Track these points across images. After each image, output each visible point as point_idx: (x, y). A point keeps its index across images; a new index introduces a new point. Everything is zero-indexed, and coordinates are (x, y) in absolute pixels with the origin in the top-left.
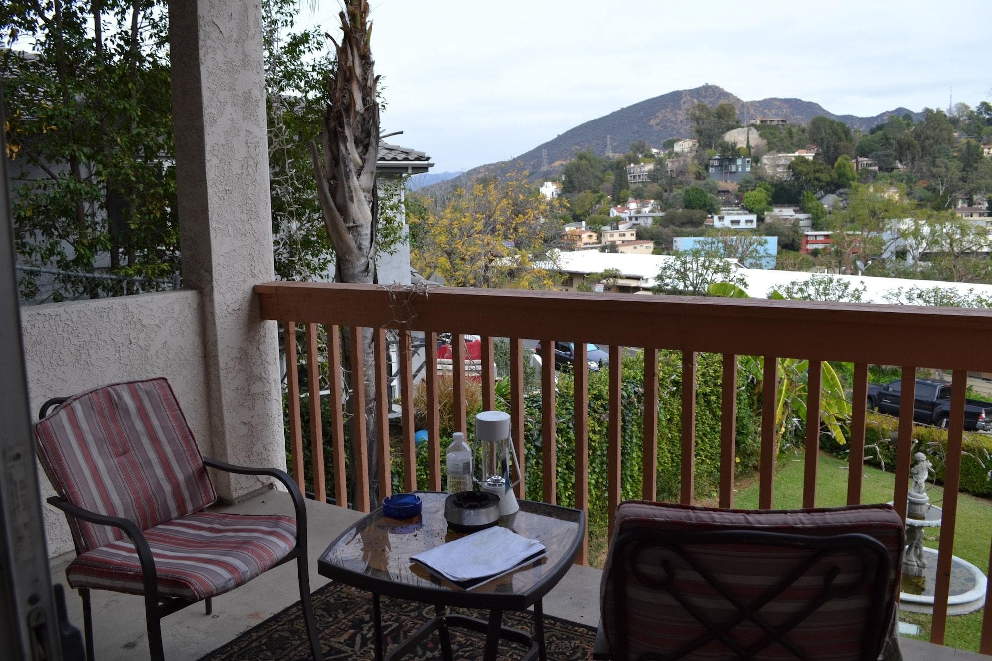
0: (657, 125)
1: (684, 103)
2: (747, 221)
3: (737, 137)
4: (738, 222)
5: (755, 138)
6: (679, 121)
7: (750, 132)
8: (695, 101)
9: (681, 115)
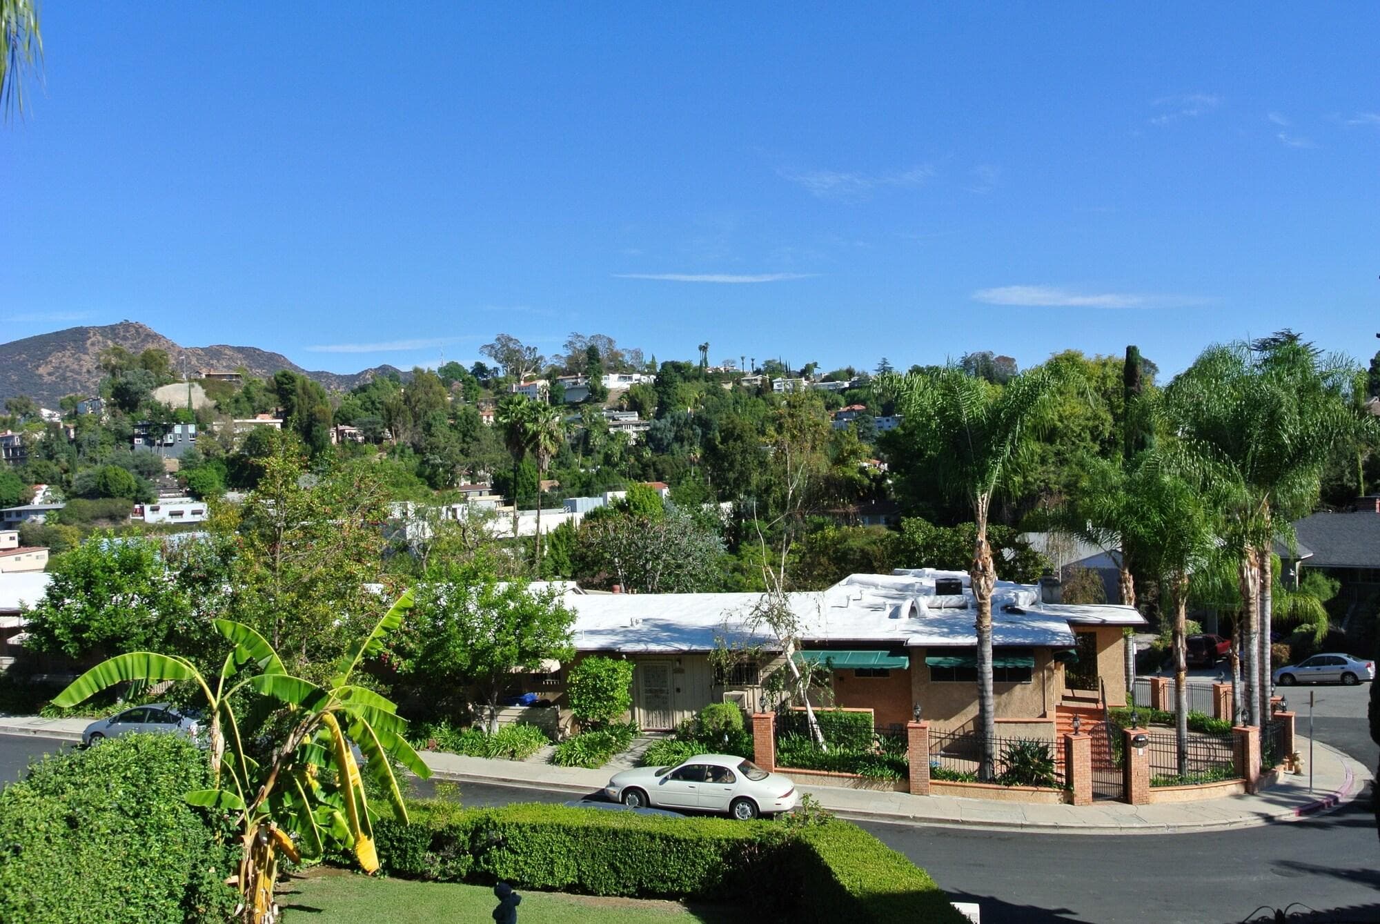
0: (50, 374)
1: (93, 344)
2: (194, 513)
3: (172, 395)
4: (180, 514)
5: (199, 398)
6: (84, 370)
7: (192, 390)
8: (110, 343)
9: (88, 362)
